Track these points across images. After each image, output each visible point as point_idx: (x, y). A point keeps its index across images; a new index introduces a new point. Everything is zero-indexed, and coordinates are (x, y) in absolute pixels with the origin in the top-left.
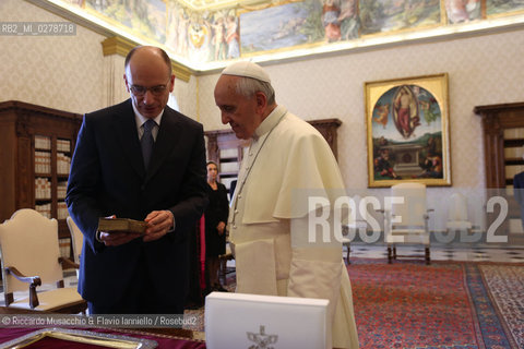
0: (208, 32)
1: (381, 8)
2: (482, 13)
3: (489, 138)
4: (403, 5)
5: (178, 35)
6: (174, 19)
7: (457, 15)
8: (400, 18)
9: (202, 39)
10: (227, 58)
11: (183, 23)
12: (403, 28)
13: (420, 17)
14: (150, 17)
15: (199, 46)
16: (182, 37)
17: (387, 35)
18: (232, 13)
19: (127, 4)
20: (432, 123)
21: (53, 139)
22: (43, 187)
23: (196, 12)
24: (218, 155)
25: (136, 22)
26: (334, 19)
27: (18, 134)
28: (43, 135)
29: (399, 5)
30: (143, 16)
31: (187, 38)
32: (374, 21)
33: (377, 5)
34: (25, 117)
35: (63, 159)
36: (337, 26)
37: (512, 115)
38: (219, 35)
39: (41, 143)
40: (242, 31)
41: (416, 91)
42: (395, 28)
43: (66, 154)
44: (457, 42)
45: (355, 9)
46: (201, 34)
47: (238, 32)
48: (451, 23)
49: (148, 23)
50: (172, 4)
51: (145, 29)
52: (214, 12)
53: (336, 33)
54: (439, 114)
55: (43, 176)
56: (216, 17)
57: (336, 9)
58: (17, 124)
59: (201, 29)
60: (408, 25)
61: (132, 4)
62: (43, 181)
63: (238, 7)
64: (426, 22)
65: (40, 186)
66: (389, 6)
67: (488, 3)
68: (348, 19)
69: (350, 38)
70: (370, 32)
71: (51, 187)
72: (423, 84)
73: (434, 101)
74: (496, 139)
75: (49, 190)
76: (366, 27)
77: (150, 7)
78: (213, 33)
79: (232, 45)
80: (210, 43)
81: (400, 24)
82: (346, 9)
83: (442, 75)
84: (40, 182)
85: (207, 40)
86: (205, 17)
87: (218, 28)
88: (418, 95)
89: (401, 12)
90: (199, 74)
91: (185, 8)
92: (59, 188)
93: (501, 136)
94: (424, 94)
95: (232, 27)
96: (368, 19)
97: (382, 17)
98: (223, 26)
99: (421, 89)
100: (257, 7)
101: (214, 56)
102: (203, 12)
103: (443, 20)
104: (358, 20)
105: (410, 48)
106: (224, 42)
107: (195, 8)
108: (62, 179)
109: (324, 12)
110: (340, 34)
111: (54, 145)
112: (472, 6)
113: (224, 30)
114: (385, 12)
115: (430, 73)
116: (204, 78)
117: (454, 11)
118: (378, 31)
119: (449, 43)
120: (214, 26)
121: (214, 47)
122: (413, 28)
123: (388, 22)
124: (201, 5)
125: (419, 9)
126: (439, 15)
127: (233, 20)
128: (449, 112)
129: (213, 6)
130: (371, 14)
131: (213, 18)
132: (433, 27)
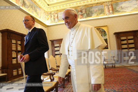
0: (50, 17)
1: (92, 11)
2: (113, 13)
3: (118, 40)
4: (96, 11)
5: (43, 17)
6: (42, 13)
7: (108, 13)
8: (96, 14)
9: (49, 18)
10: (55, 22)
11: (44, 14)
12: (97, 16)
13: (100, 13)
14: (37, 12)
15: (48, 20)
16: (44, 17)
17: (93, 17)
18: (56, 12)
19: (32, 8)
20: (105, 37)
21: (17, 41)
22: (14, 54)
23: (47, 12)
24: (54, 46)
25: (34, 12)
26: (81, 14)
27: (8, 39)
28: (14, 39)
29: (95, 11)
30: (36, 11)
31: (45, 17)
32: (90, 14)
33: (90, 11)
34: (10, 34)
35: (19, 46)
36: (82, 15)
37: (122, 34)
38: (53, 17)
39: (14, 41)
40: (59, 16)
41: (101, 29)
42: (95, 16)
43: (20, 45)
44: (109, 19)
45: (86, 12)
46: (48, 17)
47: (58, 16)
48: (107, 15)
49: (37, 13)
50: (42, 9)
51: (36, 14)
52: (52, 12)
53: (82, 17)
54: (106, 35)
55: (14, 51)
56: (52, 13)
57: (81, 11)
58: (7, 36)
59: (48, 16)
60: (98, 15)
61: (33, 8)
62: (14, 52)
63: (58, 11)
64: (102, 15)
65: (13, 54)
66: (93, 11)
67: (114, 11)
68: (84, 14)
69: (85, 18)
70: (89, 17)
71: (16, 54)
72: (102, 28)
73: (105, 32)
74: (119, 39)
75: (16, 55)
76: (88, 15)
77: (38, 9)
78: (51, 17)
79: (56, 19)
80: (50, 19)
81: (96, 15)
82: (84, 11)
83: (106, 26)
84: (13, 52)
85: (50, 18)
86: (49, 13)
87: (53, 15)
88: (101, 30)
89: (96, 12)
90: (48, 26)
91: (45, 11)
92: (18, 54)
93: (120, 39)
94: (103, 30)
95: (56, 15)
96: (89, 14)
97: (92, 13)
98: (54, 15)
99: (102, 29)
100: (62, 11)
101: (52, 22)
102: (49, 12)
103: (105, 14)
104: (87, 14)
105: (99, 20)
106: (54, 19)
107: (47, 11)
108: (19, 51)
109: (78, 12)
110: (83, 17)
111: (17, 42)
112: (111, 12)
113: (54, 16)
114: (93, 12)
115: (103, 26)
116: (49, 27)
117: (107, 12)
118: (91, 16)
119: (107, 19)
120: (51, 15)
121: (52, 20)
122: (99, 16)
123: (93, 14)
124: (48, 10)
125: (100, 12)
126: (104, 13)
127: (56, 13)
128: (108, 34)
129: (51, 10)
130: (90, 13)
131: (51, 13)
132: (103, 16)
